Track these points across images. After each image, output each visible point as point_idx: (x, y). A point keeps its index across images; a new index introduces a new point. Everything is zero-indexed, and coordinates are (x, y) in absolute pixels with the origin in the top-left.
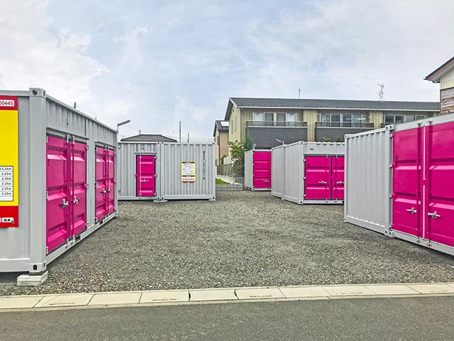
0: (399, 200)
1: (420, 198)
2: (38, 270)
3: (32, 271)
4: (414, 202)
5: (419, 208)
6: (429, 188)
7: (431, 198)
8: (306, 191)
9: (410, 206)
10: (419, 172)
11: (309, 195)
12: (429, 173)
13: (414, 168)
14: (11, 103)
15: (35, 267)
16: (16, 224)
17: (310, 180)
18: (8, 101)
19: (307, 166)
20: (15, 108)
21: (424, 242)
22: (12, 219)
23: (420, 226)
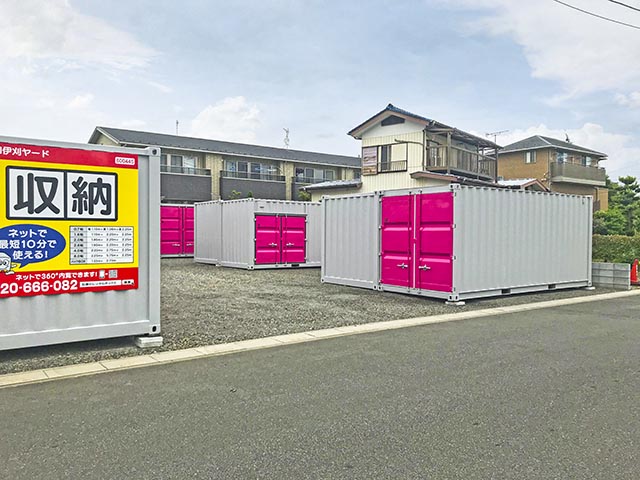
0: (387, 257)
1: (411, 255)
2: (158, 331)
3: (151, 332)
4: (406, 258)
5: (409, 263)
6: (419, 247)
7: (421, 254)
8: (256, 255)
9: (401, 262)
10: (411, 233)
11: (260, 259)
12: (420, 233)
13: (406, 229)
14: (132, 162)
15: (154, 329)
16: (135, 286)
17: (261, 242)
18: (129, 159)
19: (258, 226)
20: (135, 167)
21: (414, 291)
22: (132, 281)
23: (410, 278)
